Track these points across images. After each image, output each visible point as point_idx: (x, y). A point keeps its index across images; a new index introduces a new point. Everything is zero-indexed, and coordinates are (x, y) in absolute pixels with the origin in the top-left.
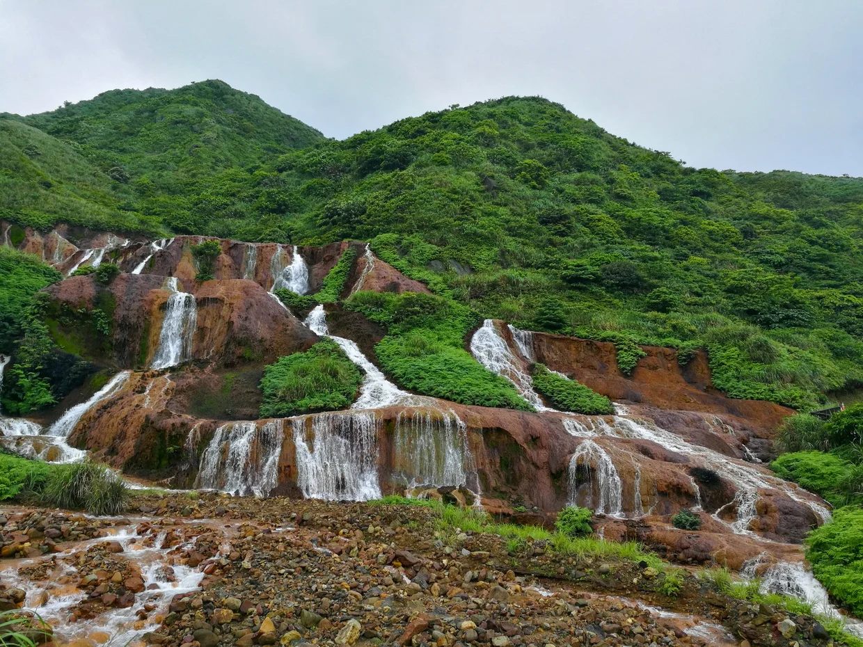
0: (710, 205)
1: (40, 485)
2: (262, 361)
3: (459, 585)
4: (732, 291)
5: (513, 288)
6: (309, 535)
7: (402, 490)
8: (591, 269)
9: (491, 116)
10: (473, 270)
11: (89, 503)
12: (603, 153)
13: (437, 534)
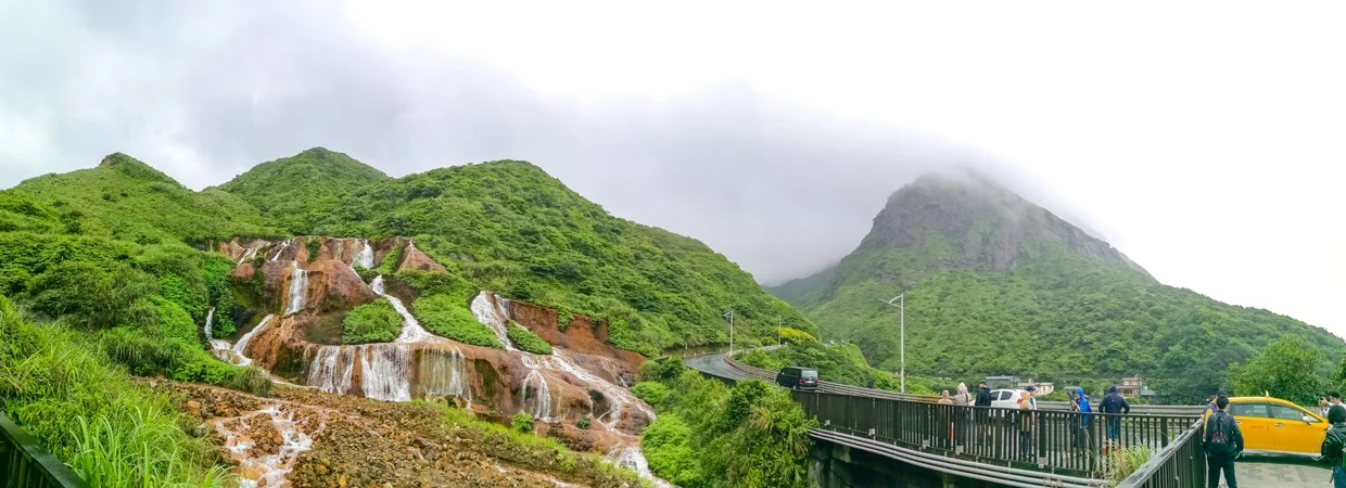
0: (620, 238)
1: (231, 377)
2: (343, 309)
3: (452, 462)
4: (627, 287)
5: (500, 272)
6: (368, 422)
7: (423, 396)
8: (549, 264)
9: (493, 170)
10: (476, 260)
11: (255, 389)
12: (562, 199)
13: (442, 426)
